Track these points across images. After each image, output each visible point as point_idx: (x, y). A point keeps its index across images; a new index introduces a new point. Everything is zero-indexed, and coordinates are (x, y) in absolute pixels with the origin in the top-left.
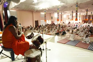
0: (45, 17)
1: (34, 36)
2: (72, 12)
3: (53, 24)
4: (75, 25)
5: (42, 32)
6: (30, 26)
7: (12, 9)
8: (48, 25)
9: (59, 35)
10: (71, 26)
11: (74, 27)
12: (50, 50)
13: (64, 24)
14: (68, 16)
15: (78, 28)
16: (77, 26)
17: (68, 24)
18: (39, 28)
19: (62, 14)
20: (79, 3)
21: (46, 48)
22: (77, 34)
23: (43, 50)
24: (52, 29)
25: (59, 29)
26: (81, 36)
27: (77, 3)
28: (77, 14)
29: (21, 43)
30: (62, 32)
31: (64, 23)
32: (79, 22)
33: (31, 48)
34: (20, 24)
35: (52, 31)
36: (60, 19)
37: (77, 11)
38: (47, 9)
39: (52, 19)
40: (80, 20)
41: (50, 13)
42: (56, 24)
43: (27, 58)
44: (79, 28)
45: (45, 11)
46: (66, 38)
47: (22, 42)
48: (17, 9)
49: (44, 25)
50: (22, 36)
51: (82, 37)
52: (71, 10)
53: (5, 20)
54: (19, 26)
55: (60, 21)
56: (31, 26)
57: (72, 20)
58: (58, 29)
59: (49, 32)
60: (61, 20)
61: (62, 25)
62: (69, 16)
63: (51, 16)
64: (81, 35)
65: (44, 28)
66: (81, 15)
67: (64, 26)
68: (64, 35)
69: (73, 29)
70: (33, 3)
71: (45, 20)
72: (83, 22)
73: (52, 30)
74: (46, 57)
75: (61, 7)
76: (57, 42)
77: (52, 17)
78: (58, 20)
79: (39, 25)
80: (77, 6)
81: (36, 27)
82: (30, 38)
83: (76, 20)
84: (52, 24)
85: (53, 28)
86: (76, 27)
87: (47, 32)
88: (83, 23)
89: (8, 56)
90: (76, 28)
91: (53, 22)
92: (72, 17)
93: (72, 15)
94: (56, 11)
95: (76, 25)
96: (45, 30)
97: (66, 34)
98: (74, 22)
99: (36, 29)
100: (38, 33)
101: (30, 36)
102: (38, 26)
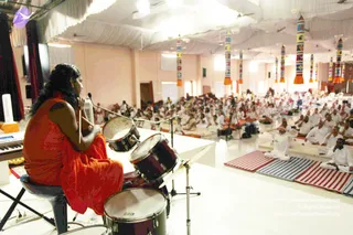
0: (179, 68)
1: (141, 140)
2: (283, 52)
3: (209, 97)
4: (291, 101)
5: (168, 127)
6: (120, 104)
7: (55, 40)
8: (189, 98)
9: (231, 138)
10: (277, 103)
11: (290, 109)
12: (199, 194)
13: (249, 96)
14: (266, 64)
15: (304, 113)
16: (300, 102)
17: (267, 96)
18: (156, 111)
19: (244, 57)
20: (309, 17)
21: (188, 188)
22: (302, 136)
23: (173, 193)
24: (203, 116)
25: (231, 114)
26: (318, 144)
27: (301, 18)
28: (299, 58)
29: (92, 165)
30: (244, 128)
31: (248, 92)
32: (310, 91)
33: (130, 186)
34: (90, 95)
35: (204, 122)
36: (234, 77)
37: (300, 48)
38: (187, 40)
39: (204, 75)
40: (311, 80)
41: (198, 56)
42: (218, 96)
43: (116, 221)
44: (309, 113)
45: (179, 48)
46: (257, 148)
47: (96, 163)
48: (76, 39)
49: (174, 100)
50: (97, 140)
51: (319, 147)
52: (279, 45)
53: (31, 81)
54: (88, 101)
55: (234, 83)
56: (124, 102)
57: (282, 79)
58: (228, 115)
59: (194, 125)
60: (240, 81)
61: (242, 100)
62: (271, 64)
63: (202, 66)
64: (316, 139)
65: (172, 111)
66: (316, 61)
67: (250, 103)
68: (250, 137)
69: (286, 117)
70: (135, 17)
71: (180, 83)
72: (323, 89)
73: (205, 119)
74: (188, 221)
75: (238, 30)
76: (225, 164)
77: (204, 70)
78: (228, 81)
79: (156, 101)
80: (301, 28)
81: (144, 106)
82: (126, 147)
83: (299, 79)
84: (204, 95)
85: (208, 111)
86: (295, 106)
87: (187, 127)
88: (323, 92)
89: (41, 216)
90: (296, 111)
91: (209, 87)
92: (283, 69)
93: (283, 63)
94: (218, 48)
95: (296, 99)
96: (179, 119)
97: (260, 135)
98: (288, 90)
99: (145, 113)
100: (152, 128)
101: (126, 139)
102: (151, 102)
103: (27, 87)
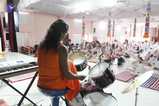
0: (84, 28)
2: (135, 21)
3: (96, 43)
13: (116, 43)
14: (125, 27)
17: (125, 43)
19: (115, 23)
20: (153, 4)
27: (149, 4)
28: (147, 25)
32: (146, 41)
36: (111, 34)
37: (148, 20)
38: (88, 13)
39: (94, 32)
41: (92, 22)
42: (101, 42)
45: (84, 17)
48: (32, 10)
52: (134, 18)
57: (134, 35)
60: (113, 36)
62: (128, 27)
63: (94, 27)
71: (83, 35)
77: (95, 29)
80: (149, 9)
84: (94, 42)
88: (153, 42)
91: (96, 38)
92: (135, 30)
93: (135, 27)
103: (7, 34)
